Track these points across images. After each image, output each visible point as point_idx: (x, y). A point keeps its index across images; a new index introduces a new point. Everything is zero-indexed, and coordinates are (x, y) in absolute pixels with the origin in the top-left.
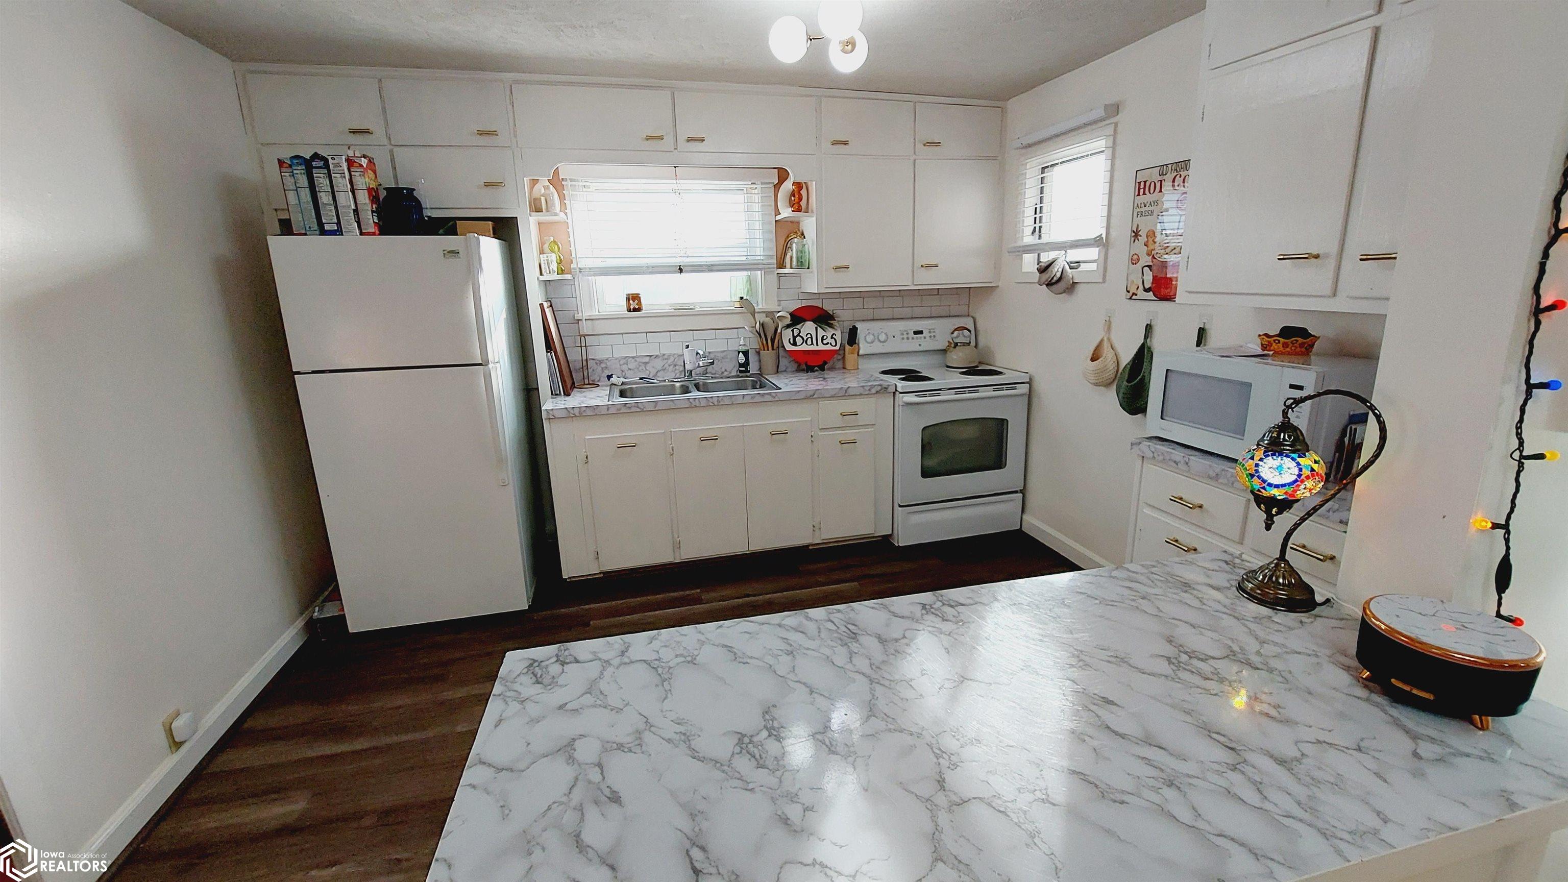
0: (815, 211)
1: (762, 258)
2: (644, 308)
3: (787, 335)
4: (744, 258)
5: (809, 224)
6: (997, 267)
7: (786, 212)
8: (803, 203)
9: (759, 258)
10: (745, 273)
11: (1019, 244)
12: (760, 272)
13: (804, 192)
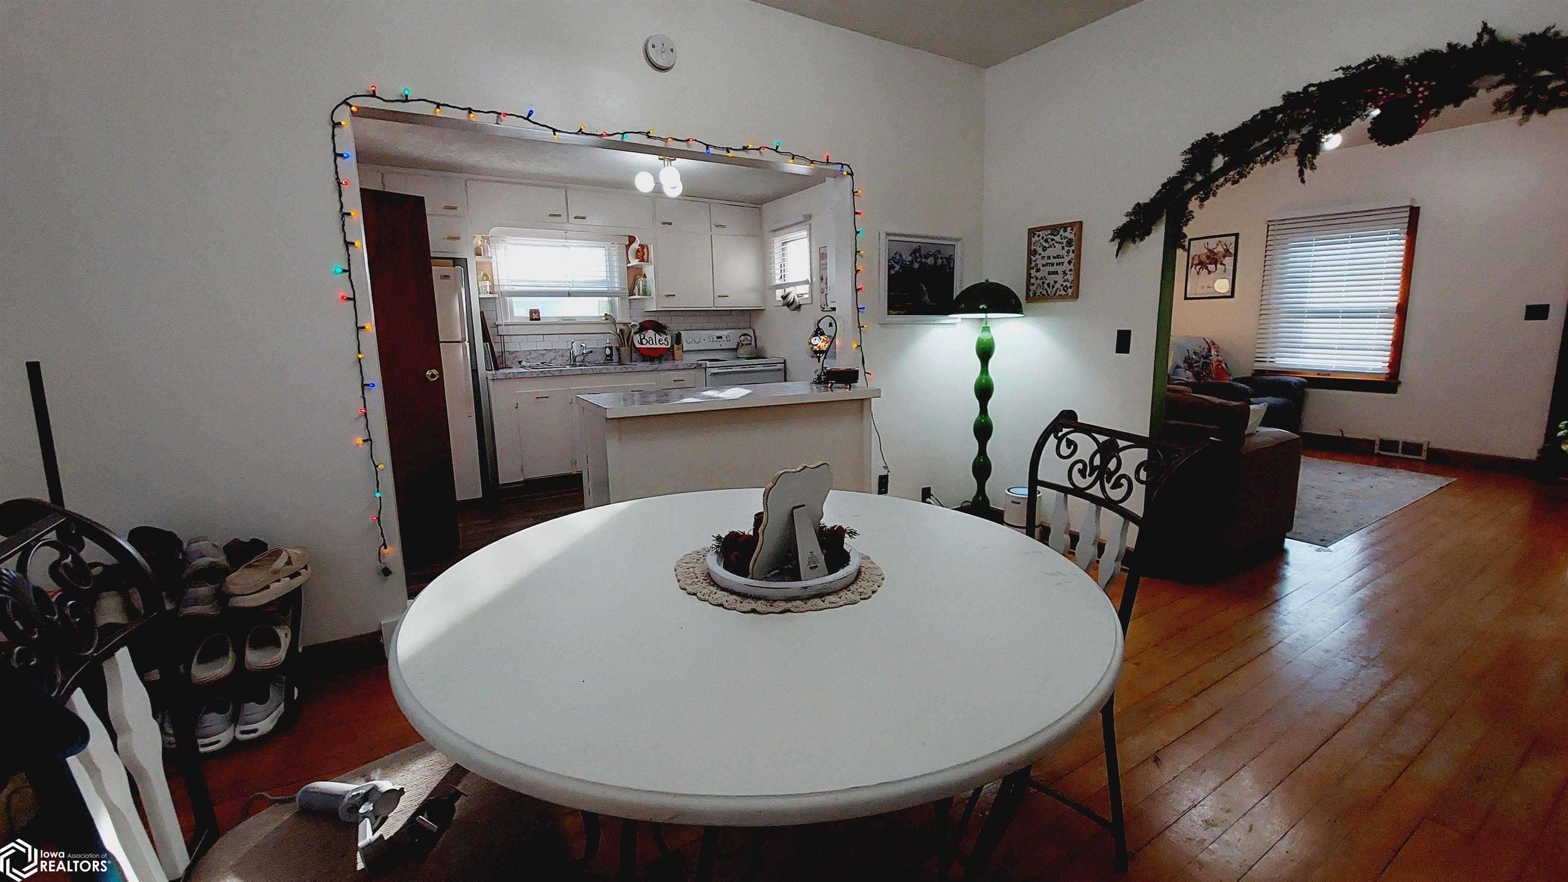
0: (653, 263)
1: (619, 289)
2: (541, 319)
3: (637, 338)
4: (607, 289)
5: (649, 270)
6: (764, 298)
7: (634, 262)
8: (645, 257)
9: (617, 289)
10: (606, 299)
11: (773, 284)
12: (617, 298)
13: (645, 250)
